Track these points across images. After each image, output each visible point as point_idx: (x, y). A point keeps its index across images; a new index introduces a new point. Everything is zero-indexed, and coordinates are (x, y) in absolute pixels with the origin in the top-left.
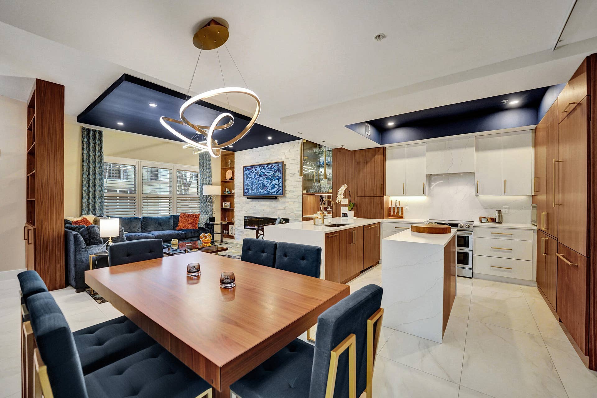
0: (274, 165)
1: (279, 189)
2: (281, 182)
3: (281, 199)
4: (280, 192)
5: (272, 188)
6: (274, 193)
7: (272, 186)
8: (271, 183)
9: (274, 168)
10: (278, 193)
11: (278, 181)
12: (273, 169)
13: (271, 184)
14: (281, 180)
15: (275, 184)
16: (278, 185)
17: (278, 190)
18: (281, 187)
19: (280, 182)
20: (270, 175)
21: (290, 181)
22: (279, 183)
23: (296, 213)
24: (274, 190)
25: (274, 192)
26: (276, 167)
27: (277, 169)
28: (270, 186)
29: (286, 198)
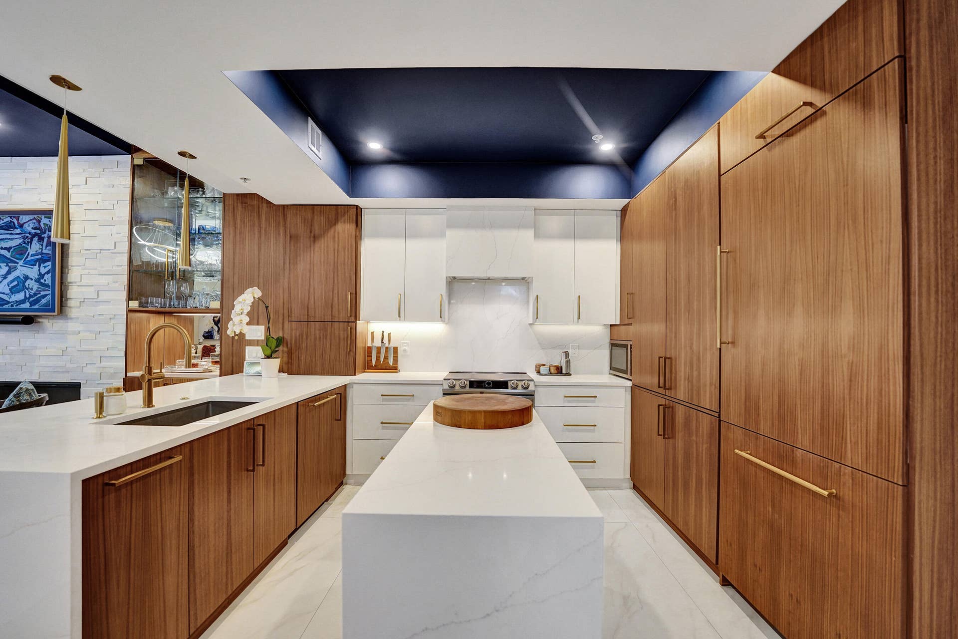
0: (24, 219)
1: (43, 293)
2: (48, 273)
3: (50, 325)
4: (44, 301)
5: (14, 290)
6: (23, 306)
7: (12, 281)
8: (9, 273)
9: (21, 226)
10: (36, 307)
11: (36, 267)
12: (18, 231)
13: (10, 277)
14: (50, 267)
15: (27, 278)
16: (37, 281)
17: (35, 294)
18: (47, 286)
19: (43, 271)
20: (8, 249)
21: (86, 271)
22: (41, 276)
23: (103, 364)
24: (20, 296)
25: (23, 302)
26: (32, 225)
27: (33, 231)
28: (6, 282)
29: (69, 321)
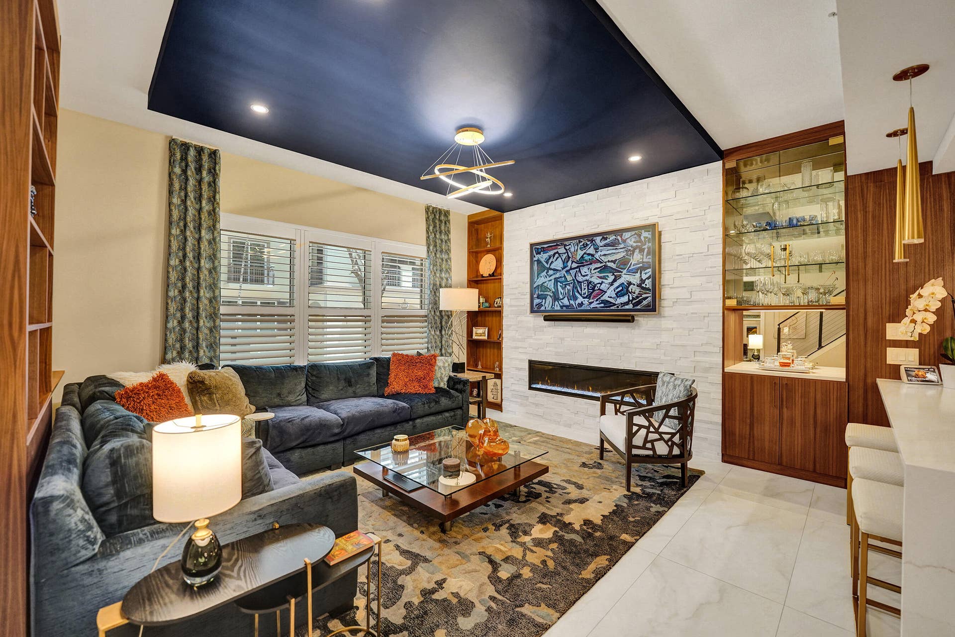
0: (626, 235)
1: (644, 296)
2: (648, 278)
3: (645, 322)
4: (645, 302)
5: (619, 295)
6: (627, 307)
7: (617, 287)
8: (615, 280)
9: (624, 241)
10: (639, 307)
11: (638, 275)
12: (622, 246)
13: (616, 284)
14: (650, 273)
15: (630, 284)
16: (639, 286)
17: (637, 297)
18: (648, 289)
19: (644, 277)
20: (614, 262)
21: (679, 274)
22: (643, 281)
24: (625, 299)
25: (627, 303)
26: (633, 240)
27: (635, 244)
28: (612, 288)
29: (663, 319)
